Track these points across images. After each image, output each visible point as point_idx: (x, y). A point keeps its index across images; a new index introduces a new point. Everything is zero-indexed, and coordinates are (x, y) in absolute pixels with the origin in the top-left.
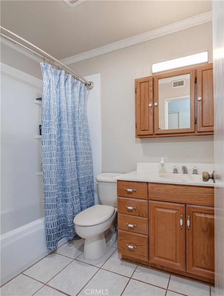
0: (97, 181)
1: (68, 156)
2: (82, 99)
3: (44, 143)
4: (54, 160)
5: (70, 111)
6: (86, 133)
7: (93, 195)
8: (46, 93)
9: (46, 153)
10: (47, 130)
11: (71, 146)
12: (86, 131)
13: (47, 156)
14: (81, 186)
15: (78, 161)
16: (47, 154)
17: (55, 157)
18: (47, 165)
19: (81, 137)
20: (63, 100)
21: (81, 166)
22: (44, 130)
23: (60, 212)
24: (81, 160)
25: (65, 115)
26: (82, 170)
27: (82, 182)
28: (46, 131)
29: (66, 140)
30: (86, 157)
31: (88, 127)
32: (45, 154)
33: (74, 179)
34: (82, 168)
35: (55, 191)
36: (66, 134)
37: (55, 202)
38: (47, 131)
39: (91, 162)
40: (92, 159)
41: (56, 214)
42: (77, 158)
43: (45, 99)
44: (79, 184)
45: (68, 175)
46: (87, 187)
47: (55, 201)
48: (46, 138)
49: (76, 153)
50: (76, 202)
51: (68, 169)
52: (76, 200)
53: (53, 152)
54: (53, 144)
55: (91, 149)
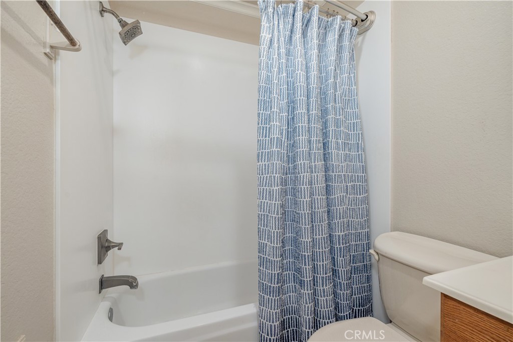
0: (377, 253)
1: (306, 185)
2: (346, 55)
3: (260, 158)
4: (275, 192)
5: (314, 84)
6: (354, 131)
7: (369, 279)
8: (264, 57)
9: (263, 177)
10: (266, 130)
11: (315, 162)
12: (354, 127)
13: (266, 184)
14: (336, 255)
15: (332, 197)
16: (265, 180)
17: (278, 186)
18: (264, 202)
19: (339, 141)
20: (298, 64)
21: (337, 209)
22: (262, 130)
23: (290, 301)
24: (337, 195)
25: (300, 96)
26: (340, 219)
27: (339, 245)
28: (264, 133)
29: (303, 148)
30: (353, 187)
31: (358, 116)
32: (262, 180)
33: (320, 237)
34: (340, 213)
35: (275, 259)
36: (302, 136)
37: (274, 284)
38: (266, 132)
39: (366, 200)
40: (367, 191)
41: (277, 309)
42: (328, 190)
43: (263, 70)
44: (332, 251)
45: (305, 228)
46: (354, 257)
47: (276, 280)
48: (265, 147)
49: (327, 179)
50: (324, 290)
51: (305, 213)
52: (323, 287)
53: (274, 175)
54: (275, 159)
55: (364, 169)
